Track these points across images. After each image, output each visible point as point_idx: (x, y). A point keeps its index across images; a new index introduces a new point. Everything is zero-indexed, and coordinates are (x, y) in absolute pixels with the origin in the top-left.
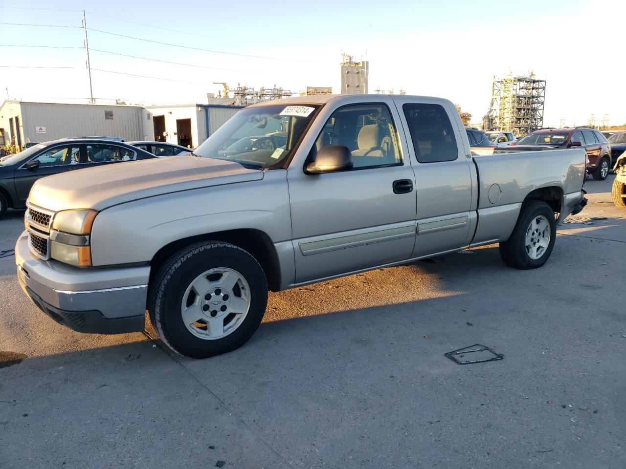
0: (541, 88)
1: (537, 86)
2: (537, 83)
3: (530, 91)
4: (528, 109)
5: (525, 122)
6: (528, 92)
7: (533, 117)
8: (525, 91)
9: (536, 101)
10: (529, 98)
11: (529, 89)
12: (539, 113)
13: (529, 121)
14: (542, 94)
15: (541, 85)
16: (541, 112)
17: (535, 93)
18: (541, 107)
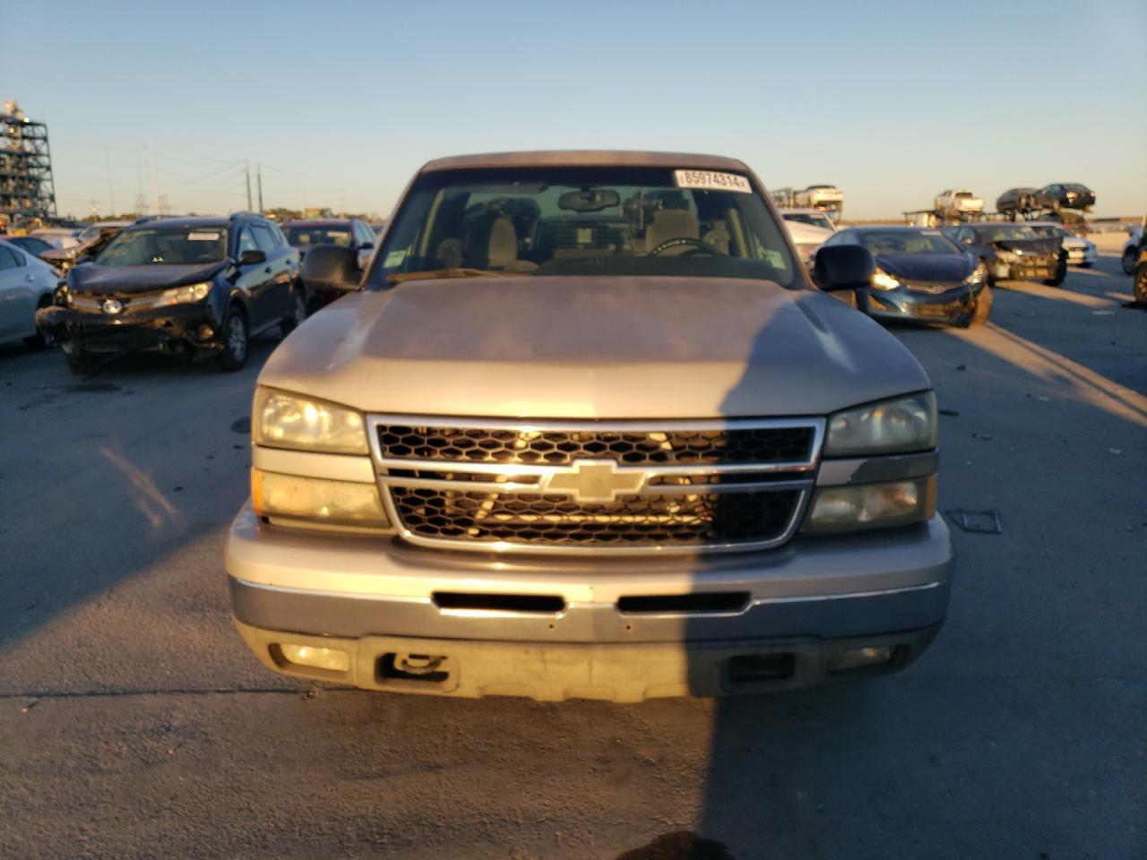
0: (38, 138)
1: (31, 134)
2: (30, 128)
3: (18, 143)
4: (22, 178)
5: (21, 204)
6: (14, 144)
7: (35, 194)
8: (9, 142)
9: (35, 164)
10: (20, 156)
11: (15, 138)
12: (45, 187)
13: (28, 203)
14: (44, 149)
15: (39, 131)
16: (48, 184)
17: (28, 146)
18: (47, 175)
